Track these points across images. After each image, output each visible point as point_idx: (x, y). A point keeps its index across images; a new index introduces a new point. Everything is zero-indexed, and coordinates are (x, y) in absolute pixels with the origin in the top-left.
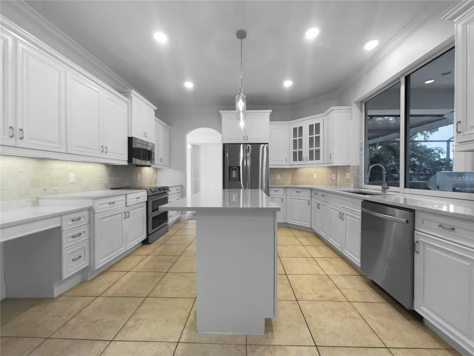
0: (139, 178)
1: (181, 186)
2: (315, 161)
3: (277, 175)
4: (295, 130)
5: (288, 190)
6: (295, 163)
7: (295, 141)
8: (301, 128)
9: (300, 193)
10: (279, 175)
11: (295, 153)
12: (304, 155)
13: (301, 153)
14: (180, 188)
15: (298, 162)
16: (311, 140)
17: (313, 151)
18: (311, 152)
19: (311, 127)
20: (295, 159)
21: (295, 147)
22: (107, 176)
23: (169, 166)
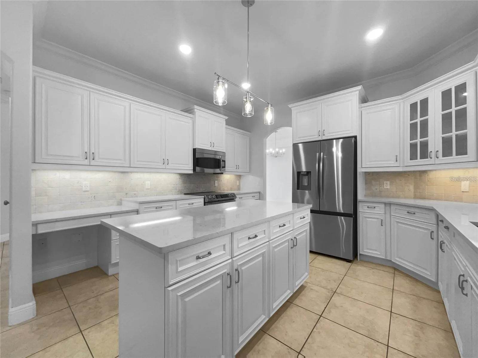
0: (216, 185)
1: (259, 193)
2: (454, 158)
3: (385, 182)
4: (413, 106)
5: (393, 207)
6: (414, 162)
7: (413, 127)
8: (425, 103)
9: (415, 215)
10: (388, 182)
11: (413, 147)
12: (431, 148)
13: (425, 146)
14: (258, 194)
15: (419, 161)
16: (446, 119)
17: (450, 139)
18: (446, 142)
19: (446, 95)
20: (413, 156)
21: (413, 136)
22: (181, 183)
23: (250, 172)
